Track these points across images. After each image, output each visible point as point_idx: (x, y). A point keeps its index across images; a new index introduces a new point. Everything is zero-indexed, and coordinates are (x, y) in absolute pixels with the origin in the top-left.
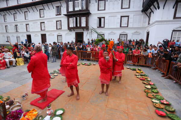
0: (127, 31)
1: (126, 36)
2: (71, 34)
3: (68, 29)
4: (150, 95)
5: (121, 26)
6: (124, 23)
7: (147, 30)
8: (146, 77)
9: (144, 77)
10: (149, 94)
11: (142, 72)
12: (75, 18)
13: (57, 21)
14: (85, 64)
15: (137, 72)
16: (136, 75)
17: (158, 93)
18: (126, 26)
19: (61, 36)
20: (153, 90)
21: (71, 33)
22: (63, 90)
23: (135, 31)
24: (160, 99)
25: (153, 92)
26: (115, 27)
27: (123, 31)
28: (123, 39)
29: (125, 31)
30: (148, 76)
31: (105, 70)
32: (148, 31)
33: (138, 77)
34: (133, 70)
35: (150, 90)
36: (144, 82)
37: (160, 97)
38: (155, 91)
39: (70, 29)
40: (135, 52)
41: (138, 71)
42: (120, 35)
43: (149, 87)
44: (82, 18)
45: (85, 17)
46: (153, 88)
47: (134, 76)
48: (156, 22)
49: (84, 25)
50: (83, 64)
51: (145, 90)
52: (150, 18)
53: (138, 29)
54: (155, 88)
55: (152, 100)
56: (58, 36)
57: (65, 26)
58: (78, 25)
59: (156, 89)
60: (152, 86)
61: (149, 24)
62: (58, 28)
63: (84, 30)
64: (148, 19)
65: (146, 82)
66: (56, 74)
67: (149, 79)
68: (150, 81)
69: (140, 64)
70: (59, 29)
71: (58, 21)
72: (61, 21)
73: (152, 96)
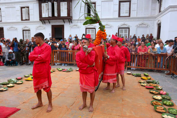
0: (128, 23)
1: (128, 29)
2: (44, 28)
3: (40, 20)
4: (160, 108)
5: (119, 16)
6: (125, 12)
7: (158, 20)
8: (156, 85)
9: (152, 84)
10: (157, 107)
11: (149, 78)
12: (50, 4)
13: (22, 8)
14: (63, 70)
15: (142, 79)
16: (140, 83)
17: (172, 105)
18: (128, 15)
19: (30, 30)
20: (165, 102)
21: (44, 26)
22: (18, 108)
23: (140, 22)
24: (175, 113)
25: (165, 105)
26: (112, 17)
27: (123, 23)
28: (123, 34)
29: (126, 23)
30: (158, 83)
31: (85, 68)
32: (159, 22)
33: (143, 85)
34: (136, 76)
35: (161, 102)
36: (152, 91)
37: (175, 110)
38: (168, 103)
39: (43, 20)
40: (140, 50)
41: (144, 77)
42: (119, 28)
43: (159, 97)
44: (61, 3)
45: (66, 3)
46: (165, 99)
47: (138, 83)
48: (169, 8)
49: (64, 13)
50: (60, 70)
51: (152, 101)
52: (161, 3)
53: (145, 19)
54: (168, 98)
55: (163, 116)
56: (23, 31)
57: (35, 16)
58: (56, 15)
59: (169, 100)
60: (163, 96)
61: (160, 11)
62: (24, 19)
63: (64, 22)
64: (158, 5)
65: (154, 92)
66: (11, 85)
67: (159, 87)
68: (161, 89)
69: (147, 68)
70: (26, 20)
71: (24, 8)
72: (28, 7)
73: (163, 109)
